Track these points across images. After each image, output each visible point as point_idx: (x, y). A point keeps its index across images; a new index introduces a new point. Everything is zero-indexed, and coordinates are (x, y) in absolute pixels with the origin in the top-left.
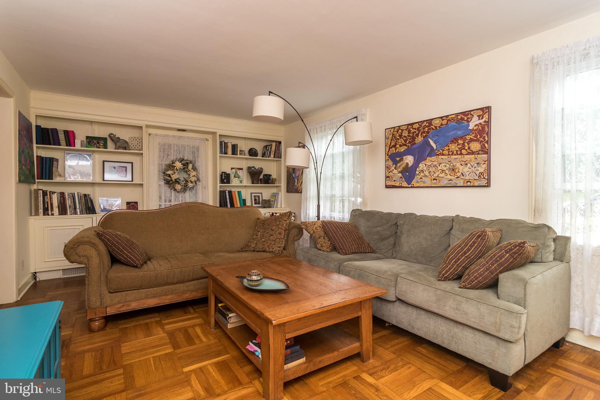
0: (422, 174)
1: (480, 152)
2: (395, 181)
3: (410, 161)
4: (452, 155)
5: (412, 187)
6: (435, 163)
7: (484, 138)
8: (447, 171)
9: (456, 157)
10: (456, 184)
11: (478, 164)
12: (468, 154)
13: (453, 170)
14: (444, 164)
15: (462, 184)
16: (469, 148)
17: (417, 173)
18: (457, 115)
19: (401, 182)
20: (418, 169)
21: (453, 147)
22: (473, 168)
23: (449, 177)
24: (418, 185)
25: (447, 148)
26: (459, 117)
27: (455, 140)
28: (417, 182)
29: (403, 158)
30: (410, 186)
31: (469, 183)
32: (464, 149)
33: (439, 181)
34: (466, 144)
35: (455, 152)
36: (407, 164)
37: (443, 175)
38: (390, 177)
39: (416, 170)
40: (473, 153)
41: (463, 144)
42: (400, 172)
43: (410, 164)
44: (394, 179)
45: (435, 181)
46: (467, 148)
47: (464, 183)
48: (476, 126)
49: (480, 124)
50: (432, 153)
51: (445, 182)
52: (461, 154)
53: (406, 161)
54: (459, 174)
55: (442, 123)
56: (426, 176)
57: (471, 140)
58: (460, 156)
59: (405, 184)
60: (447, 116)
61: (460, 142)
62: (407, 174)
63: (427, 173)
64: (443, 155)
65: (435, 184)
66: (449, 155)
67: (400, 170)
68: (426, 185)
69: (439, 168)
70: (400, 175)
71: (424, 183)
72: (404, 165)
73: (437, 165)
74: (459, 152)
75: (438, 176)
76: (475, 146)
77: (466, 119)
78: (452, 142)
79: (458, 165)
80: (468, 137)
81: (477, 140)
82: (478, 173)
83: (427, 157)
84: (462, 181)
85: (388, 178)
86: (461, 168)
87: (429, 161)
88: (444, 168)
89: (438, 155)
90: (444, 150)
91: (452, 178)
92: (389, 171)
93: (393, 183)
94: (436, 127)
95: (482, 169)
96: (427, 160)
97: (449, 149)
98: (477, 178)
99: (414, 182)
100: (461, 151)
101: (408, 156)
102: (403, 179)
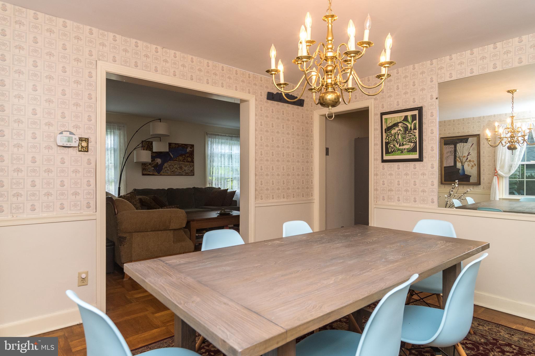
0: (166, 169)
1: (191, 162)
2: (149, 171)
3: (159, 161)
4: (180, 161)
5: (160, 175)
6: (173, 164)
7: (192, 157)
8: (178, 168)
9: (182, 162)
10: (182, 174)
11: (190, 166)
12: (187, 162)
13: (181, 168)
14: (177, 165)
15: (184, 174)
16: (187, 160)
17: (163, 168)
18: (182, 144)
19: (153, 172)
20: (164, 166)
21: (181, 158)
22: (189, 168)
23: (179, 171)
24: (164, 174)
25: (178, 158)
26: (183, 146)
27: (181, 155)
28: (163, 173)
29: (155, 160)
30: (159, 174)
31: (187, 174)
32: (185, 160)
33: (175, 172)
34: (186, 158)
35: (181, 160)
36: (157, 163)
37: (176, 170)
38: (146, 169)
39: (163, 167)
40: (188, 162)
41: (185, 157)
42: (153, 167)
43: (159, 163)
44: (149, 170)
45: (173, 173)
46: (186, 159)
47: (185, 174)
48: (189, 151)
49: (191, 150)
50: (171, 159)
51: (178, 173)
52: (184, 162)
53: (157, 161)
54: (183, 170)
55: (176, 146)
56: (168, 170)
57: (188, 157)
58: (183, 162)
59: (157, 174)
60: (178, 144)
61: (184, 156)
62: (157, 168)
63: (168, 168)
64: (176, 161)
65: (173, 174)
66: (179, 161)
67: (153, 166)
68: (168, 174)
69: (175, 167)
70: (153, 168)
71: (167, 173)
72: (156, 163)
73: (174, 165)
74: (183, 161)
75: (174, 170)
76: (189, 159)
77: (186, 147)
78: (180, 156)
79: (183, 166)
80: (187, 155)
81: (190, 157)
82: (190, 170)
83: (169, 160)
84: (185, 173)
85: (145, 170)
86: (184, 167)
87: (170, 163)
88: (177, 167)
89: (174, 160)
90: (176, 159)
91: (180, 171)
92: (145, 166)
93: (148, 173)
94: (173, 148)
95: (192, 169)
96: (169, 162)
97: (179, 159)
98: (190, 172)
99: (161, 173)
100: (184, 160)
101: (158, 159)
102: (155, 171)
